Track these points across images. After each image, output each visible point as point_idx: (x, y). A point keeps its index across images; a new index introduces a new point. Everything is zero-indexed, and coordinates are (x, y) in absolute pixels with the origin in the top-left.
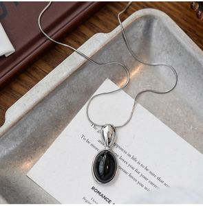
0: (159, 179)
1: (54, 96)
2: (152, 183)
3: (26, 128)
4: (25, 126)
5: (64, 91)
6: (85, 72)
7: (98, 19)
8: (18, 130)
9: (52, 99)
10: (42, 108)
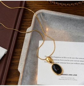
0: (76, 58)
1: (29, 55)
2: (75, 61)
3: (27, 71)
4: (26, 70)
5: (30, 52)
6: (32, 43)
7: (23, 26)
8: (25, 73)
9: (29, 57)
10: (28, 61)
